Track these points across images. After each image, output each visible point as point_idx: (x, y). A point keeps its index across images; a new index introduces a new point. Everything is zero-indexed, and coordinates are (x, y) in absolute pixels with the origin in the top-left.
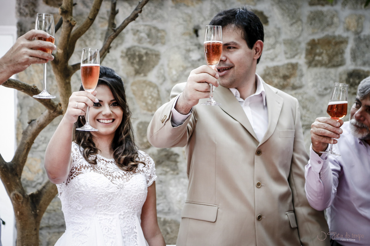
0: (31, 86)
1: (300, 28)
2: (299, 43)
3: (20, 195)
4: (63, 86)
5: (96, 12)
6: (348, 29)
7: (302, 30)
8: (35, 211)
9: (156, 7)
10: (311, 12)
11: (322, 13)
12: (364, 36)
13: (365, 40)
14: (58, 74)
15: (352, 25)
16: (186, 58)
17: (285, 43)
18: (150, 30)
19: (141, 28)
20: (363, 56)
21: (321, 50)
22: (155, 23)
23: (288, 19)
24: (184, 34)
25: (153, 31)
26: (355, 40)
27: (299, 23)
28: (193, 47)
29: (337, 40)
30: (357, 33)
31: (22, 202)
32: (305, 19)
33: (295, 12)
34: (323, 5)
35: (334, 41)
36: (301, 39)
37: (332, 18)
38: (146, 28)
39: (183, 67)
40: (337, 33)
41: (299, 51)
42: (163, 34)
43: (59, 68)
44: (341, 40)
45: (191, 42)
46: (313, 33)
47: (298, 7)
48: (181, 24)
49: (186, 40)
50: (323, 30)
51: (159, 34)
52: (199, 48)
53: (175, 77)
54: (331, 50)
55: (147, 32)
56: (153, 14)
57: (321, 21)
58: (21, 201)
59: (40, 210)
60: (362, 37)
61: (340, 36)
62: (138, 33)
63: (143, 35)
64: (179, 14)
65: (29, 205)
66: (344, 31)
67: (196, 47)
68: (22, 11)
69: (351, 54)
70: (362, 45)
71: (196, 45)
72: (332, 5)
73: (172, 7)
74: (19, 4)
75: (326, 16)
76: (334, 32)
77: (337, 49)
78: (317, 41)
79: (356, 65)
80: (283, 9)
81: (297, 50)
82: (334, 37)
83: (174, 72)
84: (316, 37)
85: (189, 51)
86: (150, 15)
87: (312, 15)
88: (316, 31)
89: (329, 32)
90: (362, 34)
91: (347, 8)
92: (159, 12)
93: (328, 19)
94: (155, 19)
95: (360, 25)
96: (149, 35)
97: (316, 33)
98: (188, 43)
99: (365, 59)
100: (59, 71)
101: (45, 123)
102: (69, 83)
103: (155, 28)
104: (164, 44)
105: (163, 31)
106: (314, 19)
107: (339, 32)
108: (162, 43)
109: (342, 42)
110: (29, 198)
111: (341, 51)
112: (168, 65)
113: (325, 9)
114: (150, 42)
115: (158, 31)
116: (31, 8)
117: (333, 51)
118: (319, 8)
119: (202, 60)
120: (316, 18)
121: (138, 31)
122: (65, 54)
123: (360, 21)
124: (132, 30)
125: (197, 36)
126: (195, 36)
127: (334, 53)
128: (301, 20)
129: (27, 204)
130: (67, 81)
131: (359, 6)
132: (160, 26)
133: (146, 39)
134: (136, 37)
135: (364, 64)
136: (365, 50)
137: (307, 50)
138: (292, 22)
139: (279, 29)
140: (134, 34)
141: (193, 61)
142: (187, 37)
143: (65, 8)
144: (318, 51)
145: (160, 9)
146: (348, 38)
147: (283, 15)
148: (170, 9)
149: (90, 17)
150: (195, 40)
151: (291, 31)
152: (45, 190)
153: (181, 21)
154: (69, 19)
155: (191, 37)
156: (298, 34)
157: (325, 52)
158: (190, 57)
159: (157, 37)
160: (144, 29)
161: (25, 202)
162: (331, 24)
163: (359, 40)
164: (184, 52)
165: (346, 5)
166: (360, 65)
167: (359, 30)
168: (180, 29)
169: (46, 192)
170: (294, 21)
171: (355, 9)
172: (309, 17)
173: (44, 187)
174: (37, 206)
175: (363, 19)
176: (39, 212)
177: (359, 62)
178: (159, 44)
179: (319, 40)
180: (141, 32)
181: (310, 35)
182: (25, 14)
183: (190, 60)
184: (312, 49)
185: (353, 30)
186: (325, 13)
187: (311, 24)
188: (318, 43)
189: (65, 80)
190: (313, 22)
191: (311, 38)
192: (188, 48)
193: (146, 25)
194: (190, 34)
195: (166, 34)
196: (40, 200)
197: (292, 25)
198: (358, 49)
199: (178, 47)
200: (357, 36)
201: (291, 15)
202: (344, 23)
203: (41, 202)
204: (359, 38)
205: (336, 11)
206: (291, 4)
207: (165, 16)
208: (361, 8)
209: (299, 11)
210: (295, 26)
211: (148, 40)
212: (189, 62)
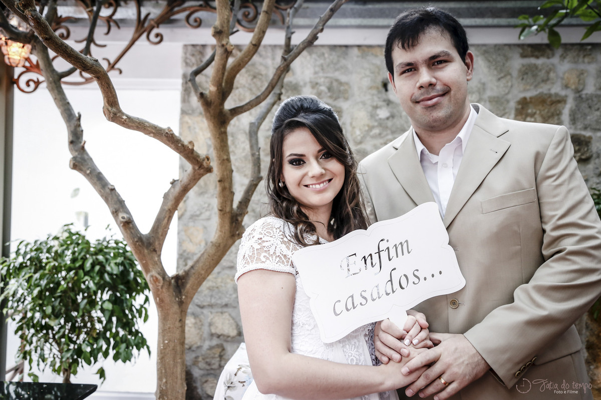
0: (164, 130)
1: (510, 84)
2: (508, 101)
3: (160, 278)
4: (217, 136)
5: (262, 34)
6: (566, 87)
7: (512, 86)
8: (180, 297)
9: (339, 57)
10: (523, 66)
11: (536, 66)
12: (586, 94)
13: (587, 99)
14: (211, 120)
15: (572, 81)
16: (372, 116)
17: (490, 101)
18: (332, 83)
19: (322, 80)
20: (585, 119)
21: (534, 111)
22: (337, 75)
23: (495, 72)
24: (371, 88)
25: (335, 84)
26: (575, 99)
27: (509, 77)
28: (380, 103)
29: (554, 99)
30: (578, 91)
31: (162, 287)
32: (515, 73)
33: (504, 64)
34: (537, 57)
35: (549, 100)
36: (510, 96)
37: (548, 73)
38: (327, 80)
39: (368, 126)
40: (553, 91)
41: (507, 110)
42: (346, 87)
43: (212, 112)
44: (558, 98)
45: (379, 98)
46: (525, 90)
47: (507, 59)
48: (368, 76)
49: (373, 95)
50: (536, 86)
51: (342, 88)
52: (388, 105)
53: (359, 138)
54: (546, 110)
55: (327, 84)
56: (336, 64)
57: (535, 76)
58: (161, 284)
59: (186, 296)
60: (584, 96)
61: (556, 95)
62: (318, 86)
63: (323, 88)
64: (366, 65)
65: (171, 290)
66: (562, 89)
67: (384, 104)
68: (188, 61)
69: (570, 115)
70: (584, 106)
71: (384, 101)
72: (548, 58)
73: (358, 57)
74: (185, 53)
75: (540, 70)
76: (549, 90)
77: (552, 110)
78: (528, 100)
79: (576, 129)
80: (489, 61)
81: (504, 109)
82: (550, 95)
83: (358, 132)
84: (528, 95)
85: (376, 107)
86: (332, 66)
87: (524, 69)
88: (528, 87)
89: (544, 89)
90: (584, 92)
91: (566, 61)
92: (343, 62)
93: (542, 74)
94: (337, 70)
95: (581, 81)
96: (330, 89)
97: (528, 90)
98: (376, 98)
99: (587, 122)
100: (211, 116)
101: (189, 184)
102: (225, 133)
103: (337, 80)
104: (346, 99)
105: (347, 84)
106: (527, 74)
107: (556, 89)
108: (344, 98)
109: (559, 102)
110: (173, 281)
111: (558, 112)
112: (351, 124)
113: (540, 62)
114: (331, 97)
115: (341, 83)
116: (198, 57)
117: (548, 112)
118: (533, 61)
119: (391, 119)
120: (527, 73)
121: (317, 84)
122: (219, 93)
123: (582, 76)
124: (311, 82)
125: (386, 90)
126: (383, 90)
127: (549, 114)
128: (510, 74)
129: (168, 289)
130: (223, 130)
131: (581, 60)
132: (343, 78)
133: (326, 93)
134: (315, 91)
135: (585, 128)
136: (587, 111)
137: (517, 110)
138: (499, 76)
139: (484, 84)
140: (313, 87)
141: (380, 119)
142: (374, 92)
143: (220, 28)
144: (530, 111)
145: (344, 58)
146: (566, 96)
147: (489, 67)
148: (355, 59)
149: (254, 43)
150: (384, 95)
151: (498, 87)
152: (193, 271)
153: (368, 73)
154: (224, 42)
155: (379, 92)
156: (507, 91)
157: (538, 112)
158: (378, 115)
159: (340, 91)
160: (324, 82)
161: (166, 286)
162: (545, 80)
163: (579, 99)
164: (370, 109)
165: (564, 58)
166: (581, 129)
167: (581, 87)
168: (366, 82)
169: (194, 273)
170: (502, 75)
171: (576, 62)
172: (520, 71)
173: (192, 267)
174: (182, 290)
175: (585, 75)
176: (185, 298)
177: (580, 125)
178: (341, 99)
179: (531, 98)
180: (320, 85)
181: (520, 92)
182: (191, 64)
183: (377, 118)
184: (522, 108)
185: (573, 87)
186: (540, 67)
187: (523, 79)
188: (531, 102)
189: (220, 128)
190: (525, 77)
191: (522, 95)
192: (375, 104)
193: (327, 77)
194: (378, 88)
195: (350, 87)
196: (187, 283)
197: (499, 79)
198: (579, 110)
199: (364, 103)
200: (577, 95)
201: (499, 68)
202: (562, 79)
203: (188, 286)
204: (580, 96)
205: (553, 65)
206: (499, 55)
207: (350, 66)
208: (583, 62)
209: (507, 64)
210: (504, 81)
211: (329, 94)
212: (376, 121)
